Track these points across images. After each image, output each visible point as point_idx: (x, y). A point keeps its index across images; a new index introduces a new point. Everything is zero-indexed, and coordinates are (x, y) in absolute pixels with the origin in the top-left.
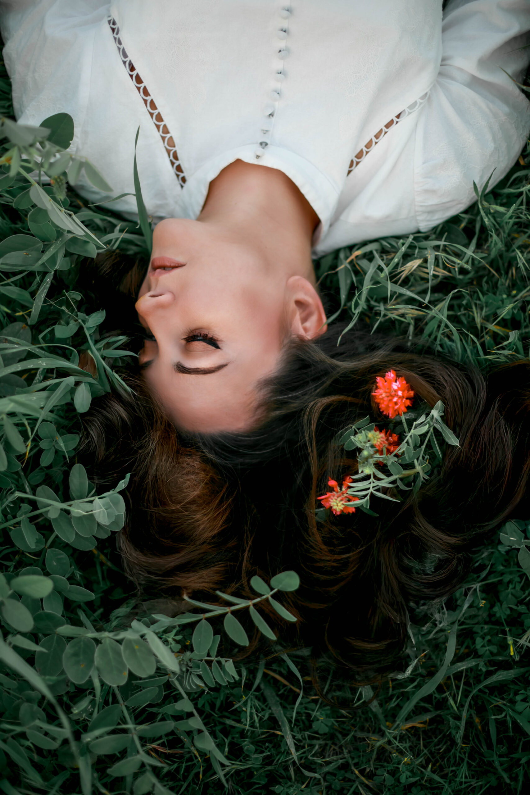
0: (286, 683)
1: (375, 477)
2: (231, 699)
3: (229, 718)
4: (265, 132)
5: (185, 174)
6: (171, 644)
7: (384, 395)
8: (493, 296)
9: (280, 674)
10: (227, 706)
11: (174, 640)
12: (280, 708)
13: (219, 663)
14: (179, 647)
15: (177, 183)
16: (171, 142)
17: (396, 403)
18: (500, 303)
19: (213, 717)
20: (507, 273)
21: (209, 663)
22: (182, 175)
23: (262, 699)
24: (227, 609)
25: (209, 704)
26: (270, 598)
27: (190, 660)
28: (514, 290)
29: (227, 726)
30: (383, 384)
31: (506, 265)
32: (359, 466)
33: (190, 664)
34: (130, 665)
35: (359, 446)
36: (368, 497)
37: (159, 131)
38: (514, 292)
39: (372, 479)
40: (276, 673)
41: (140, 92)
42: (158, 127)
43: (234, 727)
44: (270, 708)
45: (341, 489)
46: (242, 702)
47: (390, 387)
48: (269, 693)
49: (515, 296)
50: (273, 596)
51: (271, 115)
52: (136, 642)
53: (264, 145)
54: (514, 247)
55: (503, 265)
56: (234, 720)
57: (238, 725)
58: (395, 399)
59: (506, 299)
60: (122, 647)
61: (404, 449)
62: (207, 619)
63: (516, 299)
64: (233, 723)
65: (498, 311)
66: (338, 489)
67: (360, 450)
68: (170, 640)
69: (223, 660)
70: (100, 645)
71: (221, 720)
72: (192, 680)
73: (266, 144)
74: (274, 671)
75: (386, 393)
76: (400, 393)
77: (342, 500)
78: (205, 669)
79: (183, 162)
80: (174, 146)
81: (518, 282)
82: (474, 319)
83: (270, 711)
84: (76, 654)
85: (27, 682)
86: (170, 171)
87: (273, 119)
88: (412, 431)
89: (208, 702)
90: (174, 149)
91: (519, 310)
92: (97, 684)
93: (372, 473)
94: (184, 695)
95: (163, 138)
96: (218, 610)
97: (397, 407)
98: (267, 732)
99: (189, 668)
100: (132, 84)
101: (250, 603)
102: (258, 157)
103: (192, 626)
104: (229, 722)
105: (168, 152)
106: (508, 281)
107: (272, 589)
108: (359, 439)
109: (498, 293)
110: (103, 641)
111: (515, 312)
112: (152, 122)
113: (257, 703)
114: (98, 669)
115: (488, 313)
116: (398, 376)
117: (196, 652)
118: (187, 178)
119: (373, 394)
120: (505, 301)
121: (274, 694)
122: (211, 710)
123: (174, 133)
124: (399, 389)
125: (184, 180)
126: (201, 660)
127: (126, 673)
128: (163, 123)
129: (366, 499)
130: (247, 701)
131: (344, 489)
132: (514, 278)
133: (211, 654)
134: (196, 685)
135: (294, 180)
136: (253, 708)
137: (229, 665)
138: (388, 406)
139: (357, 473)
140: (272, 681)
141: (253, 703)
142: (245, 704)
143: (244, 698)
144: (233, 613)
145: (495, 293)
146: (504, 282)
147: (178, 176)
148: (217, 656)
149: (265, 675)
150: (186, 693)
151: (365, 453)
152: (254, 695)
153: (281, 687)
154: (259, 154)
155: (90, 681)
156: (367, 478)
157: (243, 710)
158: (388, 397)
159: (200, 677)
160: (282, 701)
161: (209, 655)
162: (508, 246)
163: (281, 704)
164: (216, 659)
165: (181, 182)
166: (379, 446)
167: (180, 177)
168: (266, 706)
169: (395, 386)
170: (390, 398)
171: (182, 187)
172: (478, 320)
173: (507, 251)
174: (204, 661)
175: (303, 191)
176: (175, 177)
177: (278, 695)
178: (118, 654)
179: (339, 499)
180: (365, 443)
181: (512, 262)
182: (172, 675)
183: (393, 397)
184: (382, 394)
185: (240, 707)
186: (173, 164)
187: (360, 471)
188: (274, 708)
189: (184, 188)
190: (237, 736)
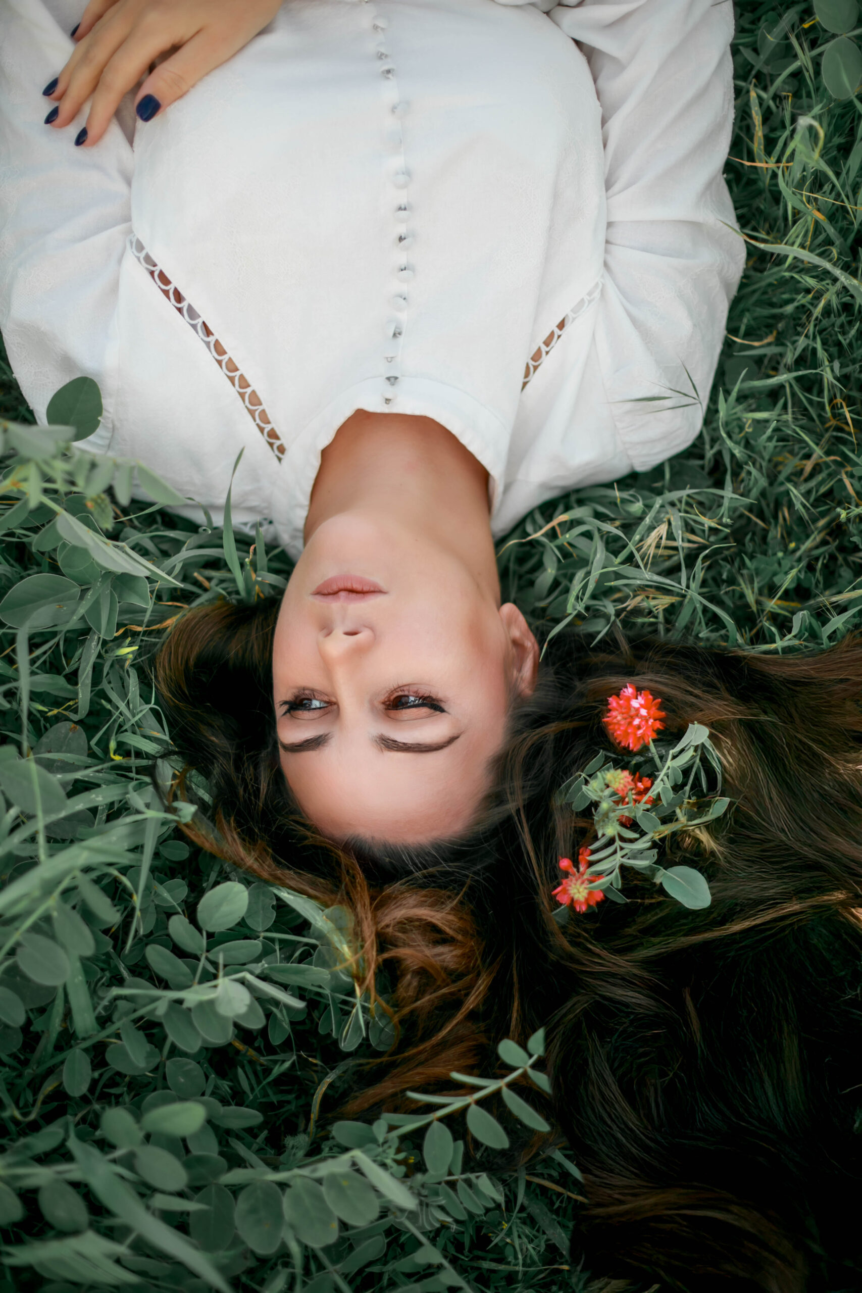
0: (559, 1189)
1: (623, 839)
2: (484, 1231)
3: (484, 1259)
4: (390, 360)
5: (283, 441)
6: (391, 1167)
7: (619, 718)
8: (763, 557)
9: (550, 1178)
10: (481, 1241)
11: (396, 1161)
12: (559, 1230)
13: (469, 1183)
14: (403, 1169)
15: (271, 455)
16: (255, 400)
17: (639, 727)
18: (776, 566)
19: (460, 1262)
20: (776, 517)
21: (452, 1185)
22: (277, 443)
23: (531, 1221)
24: (470, 1099)
25: (452, 1243)
26: (530, 1071)
27: (423, 1186)
28: (791, 542)
29: (485, 1272)
30: (618, 703)
31: (772, 506)
32: (597, 827)
33: (425, 1192)
34: (340, 1211)
35: (594, 798)
36: (617, 870)
37: (234, 384)
38: (792, 545)
39: (618, 843)
40: (544, 1178)
41: (197, 332)
42: (232, 379)
43: (494, 1271)
44: (544, 1233)
45: (578, 871)
46: (504, 1232)
47: (629, 706)
48: (537, 1209)
49: (794, 551)
50: (534, 1066)
51: (396, 335)
52: (345, 1176)
53: (392, 380)
54: (781, 478)
55: (768, 505)
56: (492, 1260)
57: (502, 1267)
58: (637, 722)
59: (783, 558)
60: (323, 1189)
61: (659, 790)
62: (441, 1120)
63: (798, 554)
64: (493, 1266)
65: (776, 579)
66: (575, 870)
67: (596, 805)
68: (389, 1161)
69: (472, 1176)
70: (288, 1191)
71: (475, 1264)
72: (433, 1215)
73: (396, 378)
74: (541, 1176)
75: (623, 713)
76: (644, 712)
77: (583, 883)
78: (448, 1196)
79: (278, 424)
80: (261, 404)
81: (795, 528)
82: (742, 596)
83: (545, 1237)
84: (253, 1210)
85: (180, 1264)
86: (261, 441)
87: (401, 339)
88: (669, 763)
89: (449, 1240)
90: (261, 408)
91: (806, 572)
92: (295, 1249)
93: (616, 833)
94: (423, 1239)
95: (242, 395)
96: (456, 1103)
97: (640, 732)
98: (546, 1270)
99: (423, 1198)
100: (169, 306)
101: (502, 1083)
102: (388, 401)
103: (419, 1135)
104: (486, 1265)
105: (252, 413)
106: (779, 529)
107: (531, 1056)
108: (593, 789)
109: (770, 552)
110: (291, 1183)
111: (802, 576)
112: (223, 374)
113: (527, 1230)
114: (292, 1227)
115: (761, 584)
116: (639, 690)
117: (431, 1171)
118: (286, 446)
119: (606, 719)
120: (783, 562)
121: (546, 1209)
122: (457, 1251)
123: (257, 385)
124: (642, 706)
125: (281, 449)
126: (439, 1183)
127: (335, 1225)
128: (238, 374)
129: (614, 873)
130: (510, 1228)
131: (582, 869)
132: (788, 523)
133: (454, 1170)
134: (438, 1220)
135: (449, 427)
136: (522, 1236)
137: (484, 1182)
138: (626, 734)
139: (596, 838)
140: (538, 1191)
141: (520, 1230)
142: (509, 1233)
143: (506, 1226)
144: (479, 1103)
145: (765, 553)
146: (776, 533)
147: (271, 445)
148: (463, 1172)
149: (529, 1184)
150: (423, 1233)
151: (604, 806)
152: (520, 1218)
153: (554, 1198)
154: (388, 397)
155: (284, 1247)
156: (611, 841)
157: (507, 1243)
158: (625, 719)
159: (442, 1208)
160: (560, 1219)
161: (450, 1174)
162: (772, 478)
163: (559, 1223)
164: (463, 1176)
165: (277, 452)
166: (623, 790)
167: (275, 447)
168: (538, 1231)
169: (635, 703)
170: (628, 720)
171: (280, 459)
172: (751, 598)
173: (771, 484)
174: (443, 1184)
175: (464, 440)
176: (268, 447)
177: (551, 1211)
178: (319, 1198)
179: (579, 882)
180: (602, 791)
181: (782, 501)
182: (398, 1214)
183: (632, 718)
184: (616, 717)
185: (502, 1240)
186: (262, 430)
187: (600, 835)
188: (549, 1232)
189: (283, 461)
190: (503, 1283)
